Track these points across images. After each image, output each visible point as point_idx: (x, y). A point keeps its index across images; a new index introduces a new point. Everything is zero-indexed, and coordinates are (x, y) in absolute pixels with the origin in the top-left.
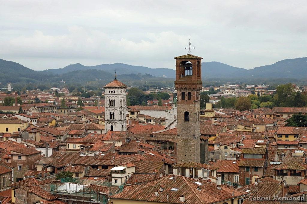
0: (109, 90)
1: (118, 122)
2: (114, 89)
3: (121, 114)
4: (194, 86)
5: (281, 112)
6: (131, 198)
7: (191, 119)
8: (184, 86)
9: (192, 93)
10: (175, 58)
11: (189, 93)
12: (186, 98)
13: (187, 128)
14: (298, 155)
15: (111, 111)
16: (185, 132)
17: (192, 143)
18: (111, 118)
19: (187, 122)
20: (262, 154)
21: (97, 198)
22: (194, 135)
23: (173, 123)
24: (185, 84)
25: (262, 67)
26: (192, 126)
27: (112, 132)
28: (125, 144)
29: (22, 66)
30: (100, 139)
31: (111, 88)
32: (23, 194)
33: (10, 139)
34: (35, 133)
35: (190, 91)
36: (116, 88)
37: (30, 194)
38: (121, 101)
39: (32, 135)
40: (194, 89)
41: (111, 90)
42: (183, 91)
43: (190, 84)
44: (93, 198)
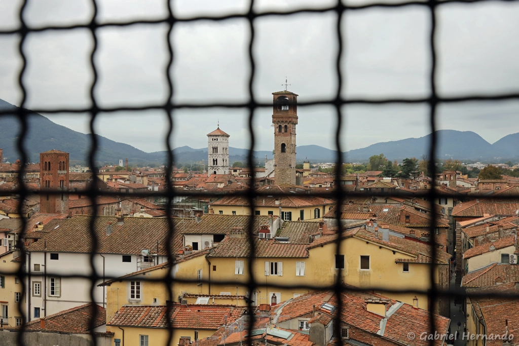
0: (212, 138)
1: (220, 168)
2: (217, 137)
3: (223, 160)
4: (290, 120)
5: (373, 175)
6: (230, 204)
7: (287, 150)
8: (281, 120)
9: (288, 126)
10: (273, 94)
11: (286, 126)
12: (283, 130)
13: (284, 159)
14: (386, 181)
15: (214, 157)
16: (282, 162)
17: (288, 172)
18: (214, 164)
19: (284, 153)
20: (353, 181)
21: (198, 206)
22: (290, 165)
23: (272, 172)
24: (282, 117)
25: (357, 150)
26: (288, 156)
27: (215, 176)
28: (227, 186)
29: (133, 148)
30: (204, 181)
31: (214, 136)
32: (128, 205)
33: (119, 180)
34: (142, 177)
35: (286, 124)
36: (219, 136)
37: (135, 205)
38: (223, 149)
39: (140, 178)
40: (290, 122)
41: (215, 138)
42: (280, 124)
43: (286, 117)
44: (195, 206)
